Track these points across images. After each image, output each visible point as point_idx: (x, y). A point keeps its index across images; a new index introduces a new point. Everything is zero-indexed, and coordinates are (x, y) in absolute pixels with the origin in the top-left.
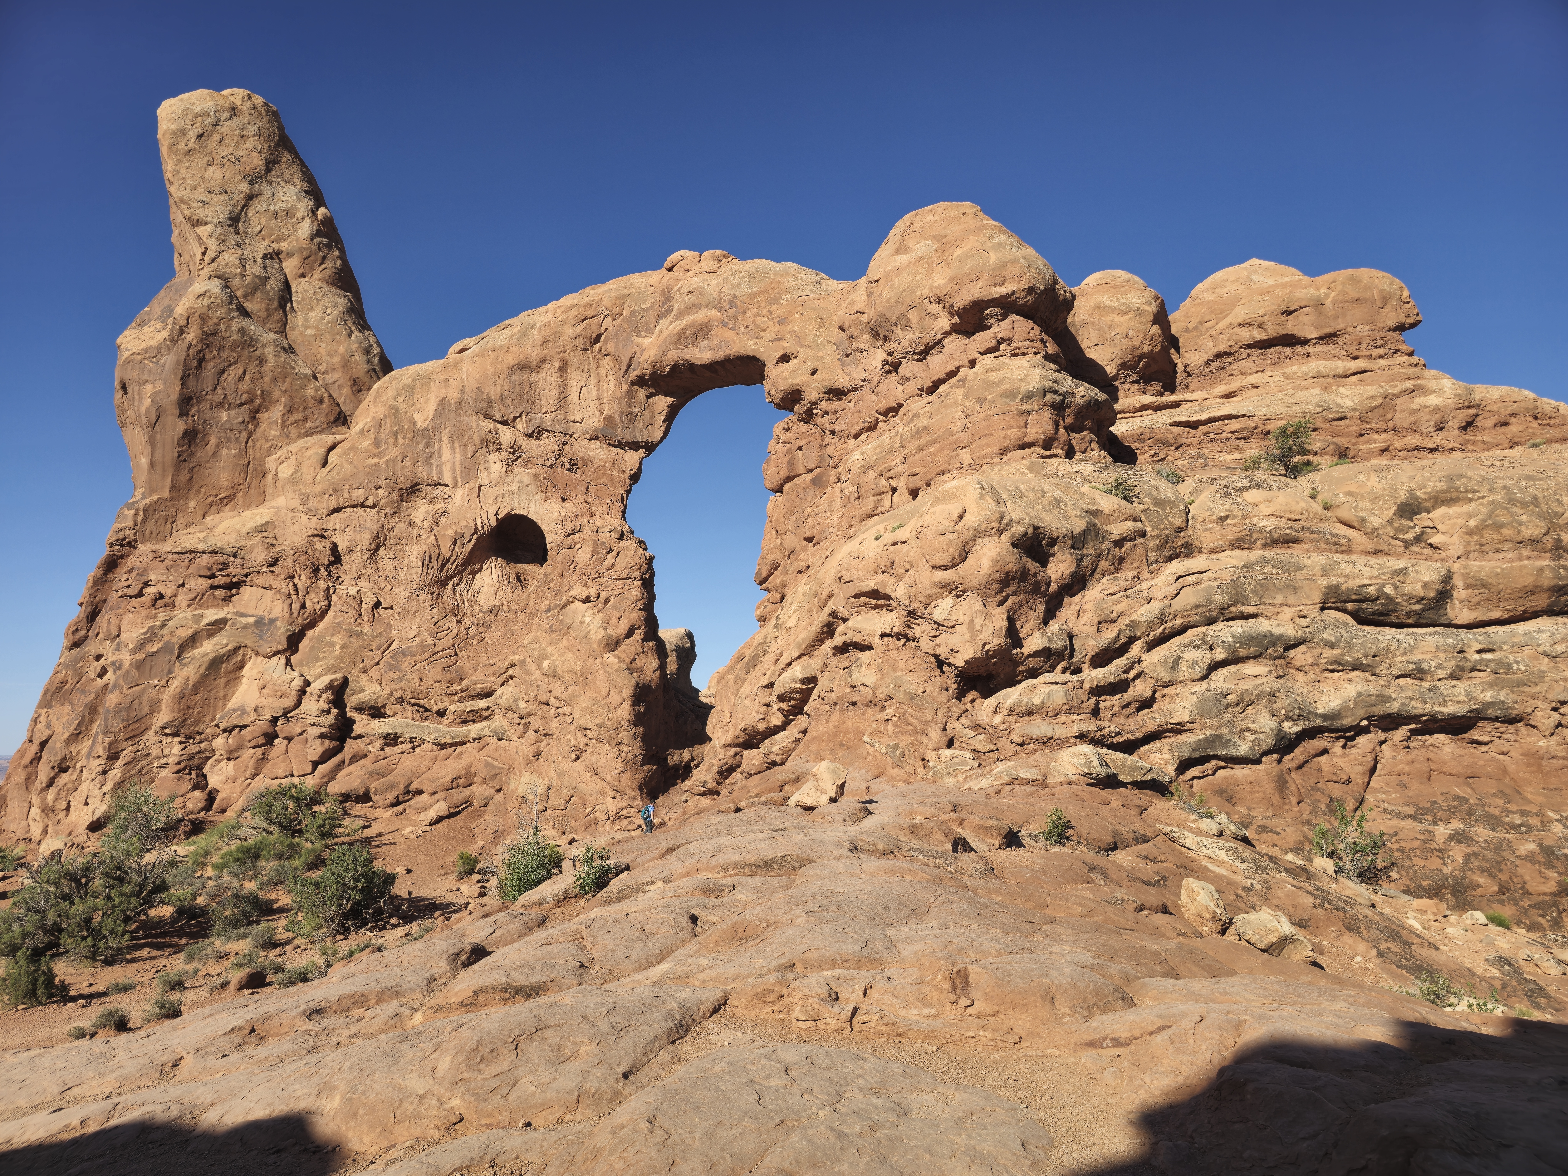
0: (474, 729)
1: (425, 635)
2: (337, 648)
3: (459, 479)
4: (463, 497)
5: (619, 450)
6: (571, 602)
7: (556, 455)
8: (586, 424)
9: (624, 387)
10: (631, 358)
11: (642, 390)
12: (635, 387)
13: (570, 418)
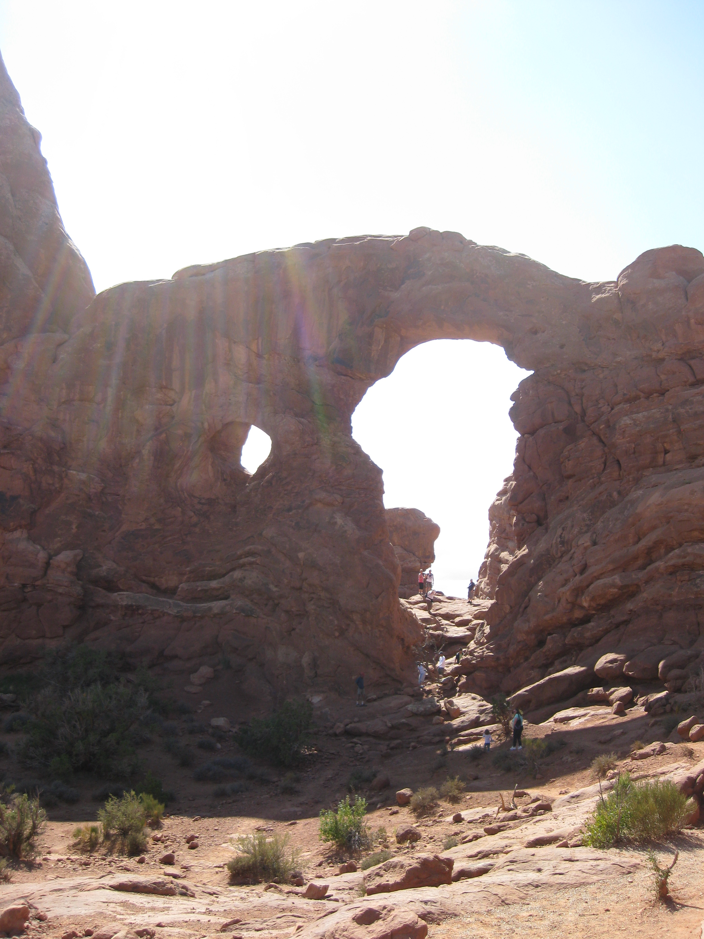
0: (217, 606)
1: (153, 520)
2: (74, 527)
3: (187, 385)
5: (348, 378)
6: (313, 504)
7: (285, 376)
8: (314, 351)
9: (366, 329)
10: (376, 307)
11: (382, 332)
12: (377, 329)
13: (301, 345)
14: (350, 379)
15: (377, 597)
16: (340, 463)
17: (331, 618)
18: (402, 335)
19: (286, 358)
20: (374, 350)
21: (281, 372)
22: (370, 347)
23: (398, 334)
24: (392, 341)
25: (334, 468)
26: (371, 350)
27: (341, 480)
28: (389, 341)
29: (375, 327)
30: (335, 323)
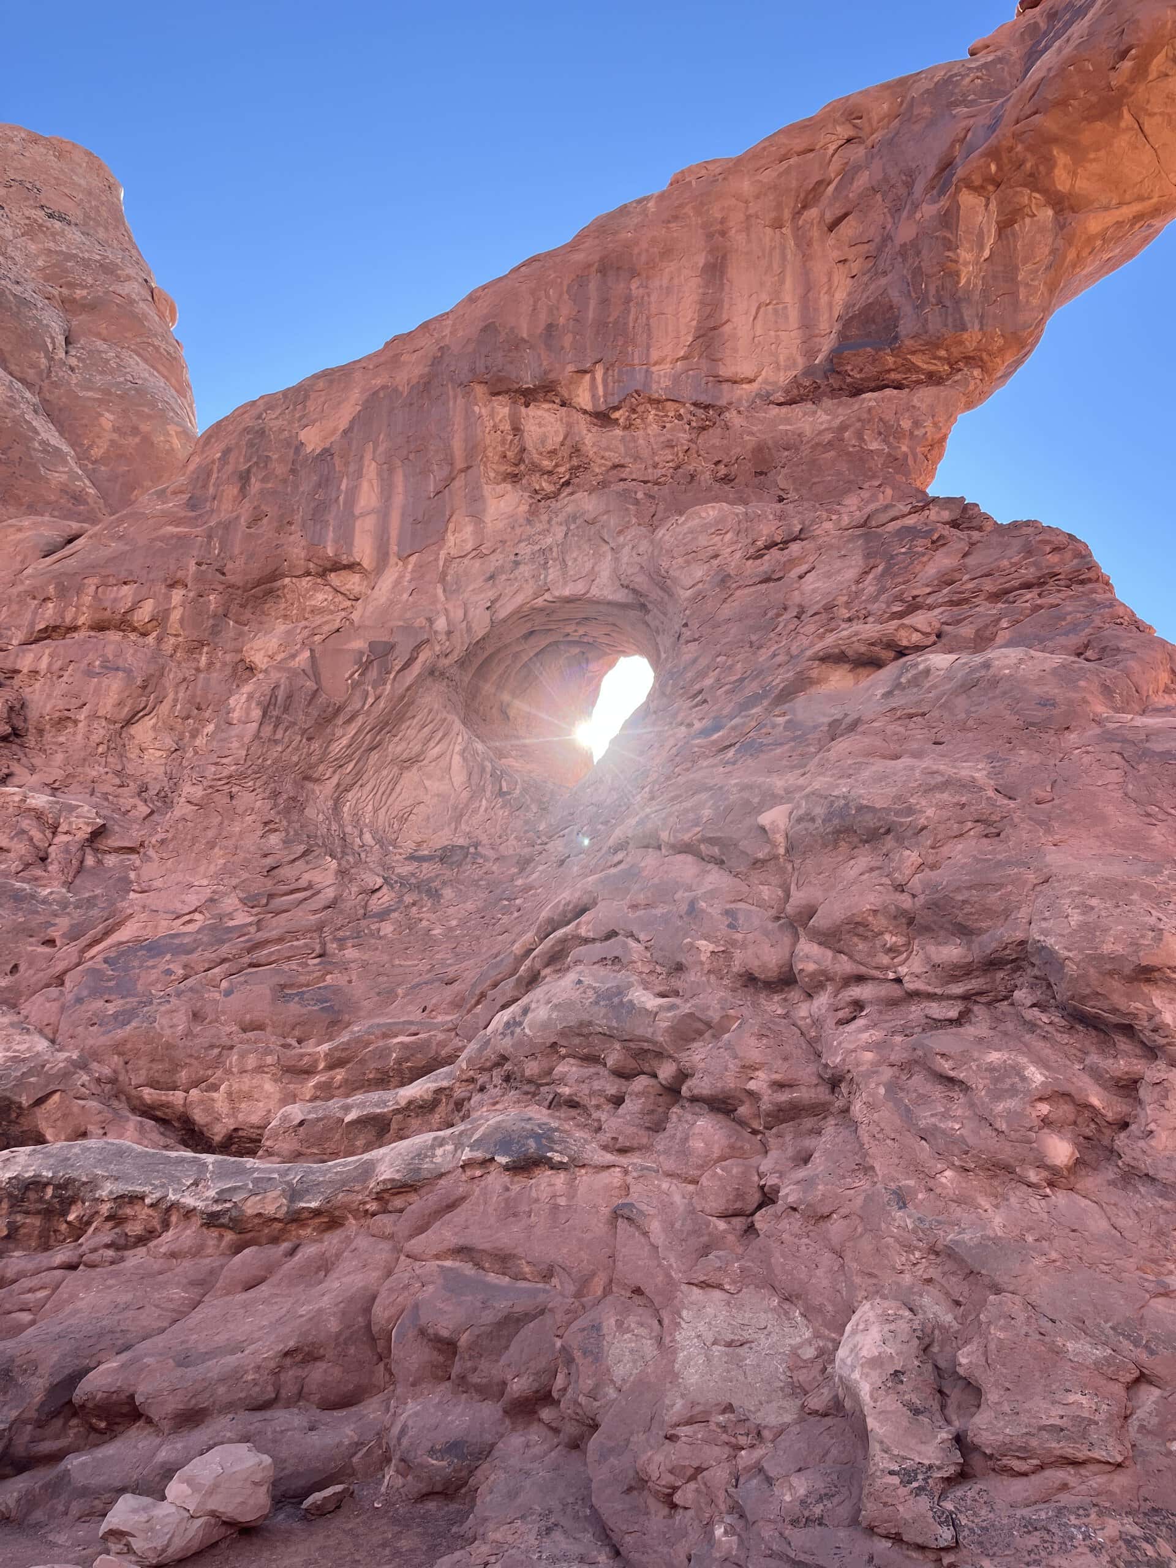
3: (394, 548)
4: (397, 583)
5: (888, 392)
6: (812, 682)
7: (681, 455)
8: (765, 381)
9: (929, 210)
10: (952, 146)
11: (987, 205)
12: (968, 199)
13: (724, 371)
14: (896, 392)
16: (904, 550)
17: (995, 1057)
18: (1059, 188)
19: (682, 411)
20: (966, 264)
21: (670, 445)
22: (950, 254)
23: (1044, 192)
24: (1025, 227)
25: (880, 568)
26: (956, 262)
27: (915, 593)
28: (1014, 235)
29: (958, 190)
30: (824, 299)
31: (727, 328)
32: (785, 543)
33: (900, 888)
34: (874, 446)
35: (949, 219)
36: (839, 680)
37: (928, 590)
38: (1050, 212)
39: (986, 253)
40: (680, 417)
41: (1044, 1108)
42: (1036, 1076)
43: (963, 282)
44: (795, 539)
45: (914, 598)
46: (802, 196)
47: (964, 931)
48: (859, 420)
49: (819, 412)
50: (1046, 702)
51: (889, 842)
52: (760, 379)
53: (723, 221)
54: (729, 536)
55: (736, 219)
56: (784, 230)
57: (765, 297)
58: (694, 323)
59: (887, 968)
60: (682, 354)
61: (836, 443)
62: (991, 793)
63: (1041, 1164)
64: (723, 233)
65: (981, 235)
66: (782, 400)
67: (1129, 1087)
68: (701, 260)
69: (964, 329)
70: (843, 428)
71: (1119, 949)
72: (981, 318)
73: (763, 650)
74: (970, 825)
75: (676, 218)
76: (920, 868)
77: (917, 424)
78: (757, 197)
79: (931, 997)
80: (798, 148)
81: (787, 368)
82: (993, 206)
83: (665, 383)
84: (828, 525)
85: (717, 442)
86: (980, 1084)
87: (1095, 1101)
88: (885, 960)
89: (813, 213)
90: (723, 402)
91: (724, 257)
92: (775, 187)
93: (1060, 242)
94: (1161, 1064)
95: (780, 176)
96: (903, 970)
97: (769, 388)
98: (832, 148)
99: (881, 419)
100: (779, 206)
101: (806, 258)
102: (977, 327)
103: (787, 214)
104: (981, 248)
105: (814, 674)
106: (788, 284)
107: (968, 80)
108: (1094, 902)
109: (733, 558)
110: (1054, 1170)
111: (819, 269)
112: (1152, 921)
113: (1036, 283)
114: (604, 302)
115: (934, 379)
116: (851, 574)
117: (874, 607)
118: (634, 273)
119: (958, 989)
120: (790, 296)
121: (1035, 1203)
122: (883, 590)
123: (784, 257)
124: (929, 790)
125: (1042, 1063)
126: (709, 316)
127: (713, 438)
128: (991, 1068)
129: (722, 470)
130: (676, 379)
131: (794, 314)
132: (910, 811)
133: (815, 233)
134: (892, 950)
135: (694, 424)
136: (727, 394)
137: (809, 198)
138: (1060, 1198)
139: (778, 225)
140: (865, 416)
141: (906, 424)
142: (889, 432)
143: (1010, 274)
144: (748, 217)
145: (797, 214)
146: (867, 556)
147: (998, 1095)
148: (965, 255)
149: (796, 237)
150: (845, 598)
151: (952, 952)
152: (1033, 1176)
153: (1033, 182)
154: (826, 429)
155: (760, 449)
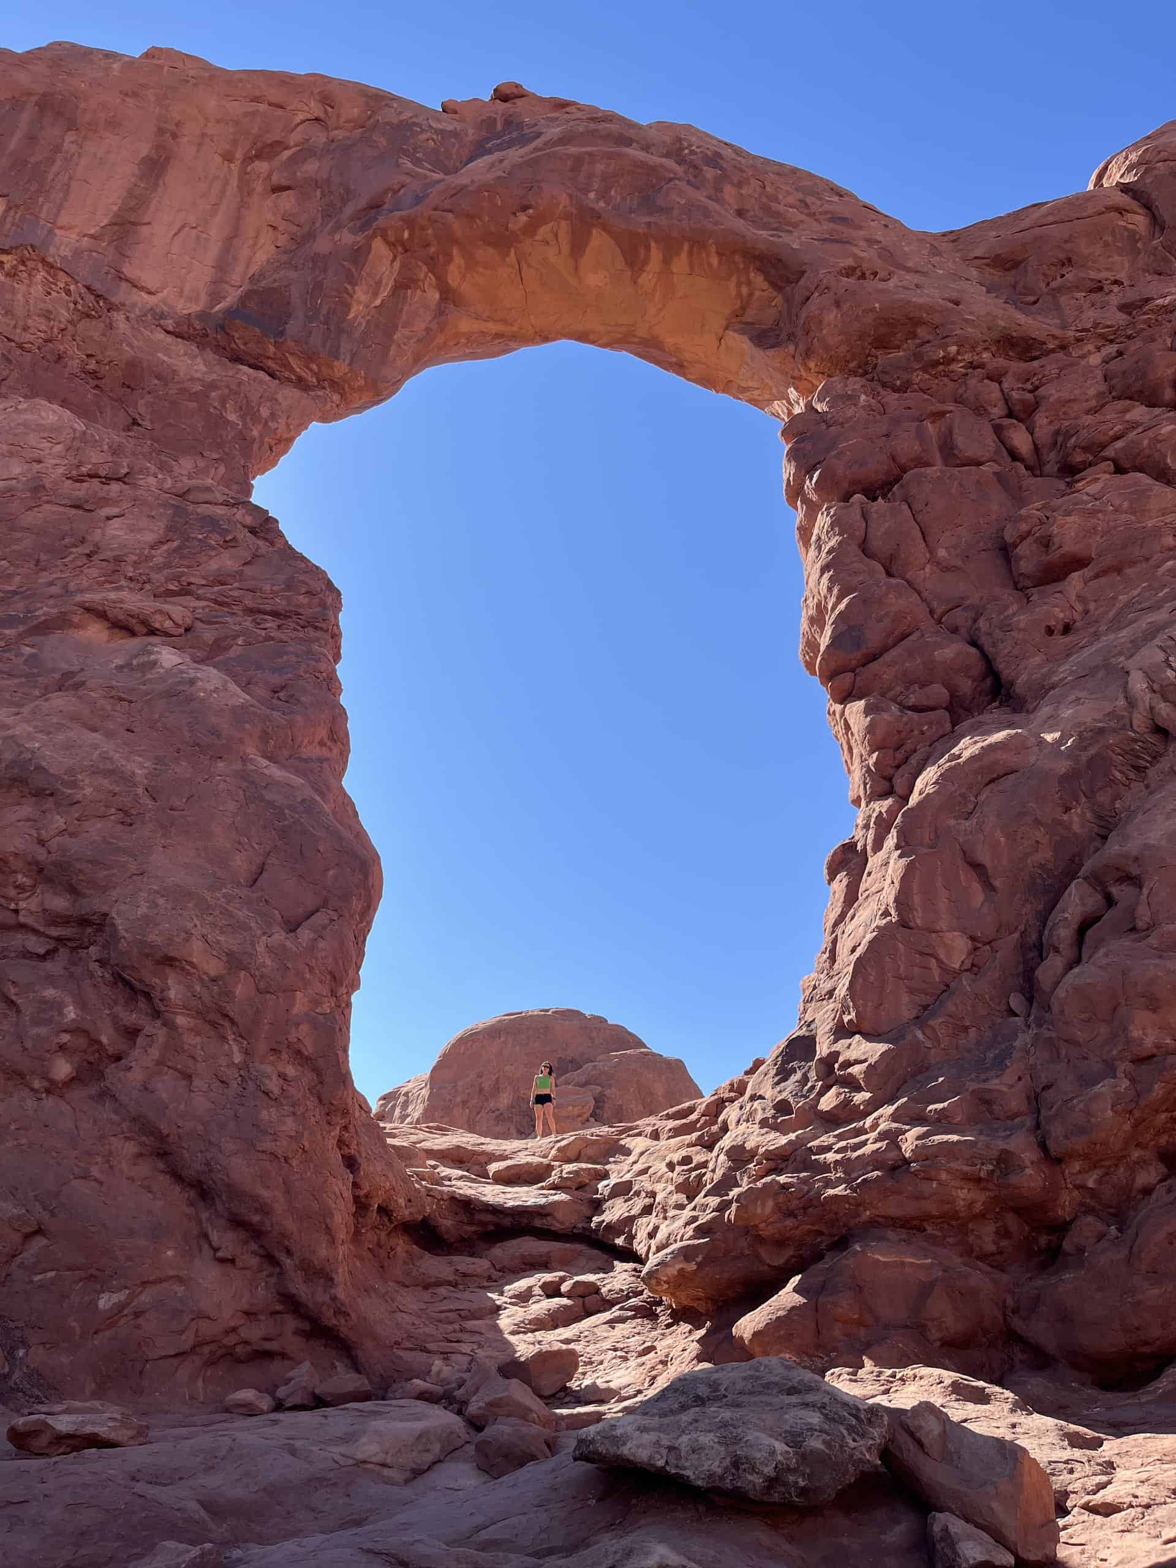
5: (262, 375)
6: (72, 625)
7: (55, 330)
8: (164, 301)
9: (347, 238)
10: (386, 192)
11: (393, 261)
12: (378, 245)
13: (128, 270)
14: (268, 378)
15: (292, 926)
16: (200, 537)
17: (50, 993)
18: (450, 281)
19: (72, 288)
20: (359, 303)
21: (47, 315)
22: (349, 287)
23: (438, 278)
24: (415, 297)
25: (176, 544)
26: (352, 297)
27: (192, 580)
28: (405, 297)
29: (373, 236)
30: (245, 252)
31: (145, 230)
32: (108, 480)
33: (41, 842)
34: (232, 417)
35: (359, 255)
36: (95, 632)
37: (204, 582)
38: (437, 296)
39: (378, 302)
40: (68, 293)
41: (65, 1038)
42: (71, 1013)
43: (351, 316)
44: (118, 479)
45: (190, 584)
46: (259, 144)
47: (74, 891)
48: (228, 387)
49: (199, 360)
50: (215, 732)
51: (49, 803)
52: (160, 295)
53: (178, 124)
54: (59, 448)
55: (191, 130)
56: (232, 165)
57: (192, 220)
58: (115, 208)
59: (12, 899)
60: (92, 231)
61: (200, 397)
62: (140, 791)
63: (45, 1077)
64: (175, 136)
65: (379, 283)
66: (171, 328)
67: (132, 1033)
68: (145, 149)
69: (337, 358)
70: (212, 386)
71: (159, 940)
72: (353, 356)
73: (46, 573)
74: (113, 811)
75: (135, 95)
76: (61, 833)
77: (273, 416)
78: (218, 121)
79: (35, 931)
80: (273, 100)
81: (189, 299)
82: (397, 264)
83: (65, 252)
84: (152, 480)
85: (96, 335)
86: (28, 1010)
87: (104, 1040)
88: (12, 892)
89: (262, 167)
90: (115, 300)
91: (168, 159)
92: (237, 123)
93: (434, 326)
94: (158, 1023)
95: (246, 114)
96: (22, 905)
97: (165, 309)
98: (301, 117)
99: (246, 397)
100: (235, 142)
101: (243, 205)
102: (347, 361)
103: (239, 155)
104: (375, 294)
105: (76, 619)
106: (218, 219)
107: (424, 136)
108: (161, 901)
109: (55, 469)
110: (52, 1082)
111: (252, 221)
112: (190, 925)
113: (406, 348)
114: (31, 139)
115: (301, 383)
116: (150, 537)
117: (155, 576)
118: (72, 125)
119: (55, 932)
120: (216, 232)
121: (30, 1103)
122: (168, 565)
123: (223, 192)
124: (96, 772)
125: (82, 1004)
126: (133, 209)
127: (92, 329)
128: (43, 1001)
129: (92, 366)
130: (78, 253)
131: (214, 251)
132: (74, 785)
133: (259, 187)
134: (20, 888)
135: (79, 307)
136: (122, 294)
137: (266, 150)
138: (49, 1102)
139: (228, 157)
140: (234, 387)
141: (265, 412)
142: (248, 411)
143: (390, 329)
144: (204, 135)
145: (249, 159)
146: (169, 529)
147: (36, 1022)
148: (361, 294)
149: (240, 179)
150: (135, 558)
151: (60, 903)
152: (36, 1084)
153: (432, 263)
154: (199, 379)
155: (133, 365)
